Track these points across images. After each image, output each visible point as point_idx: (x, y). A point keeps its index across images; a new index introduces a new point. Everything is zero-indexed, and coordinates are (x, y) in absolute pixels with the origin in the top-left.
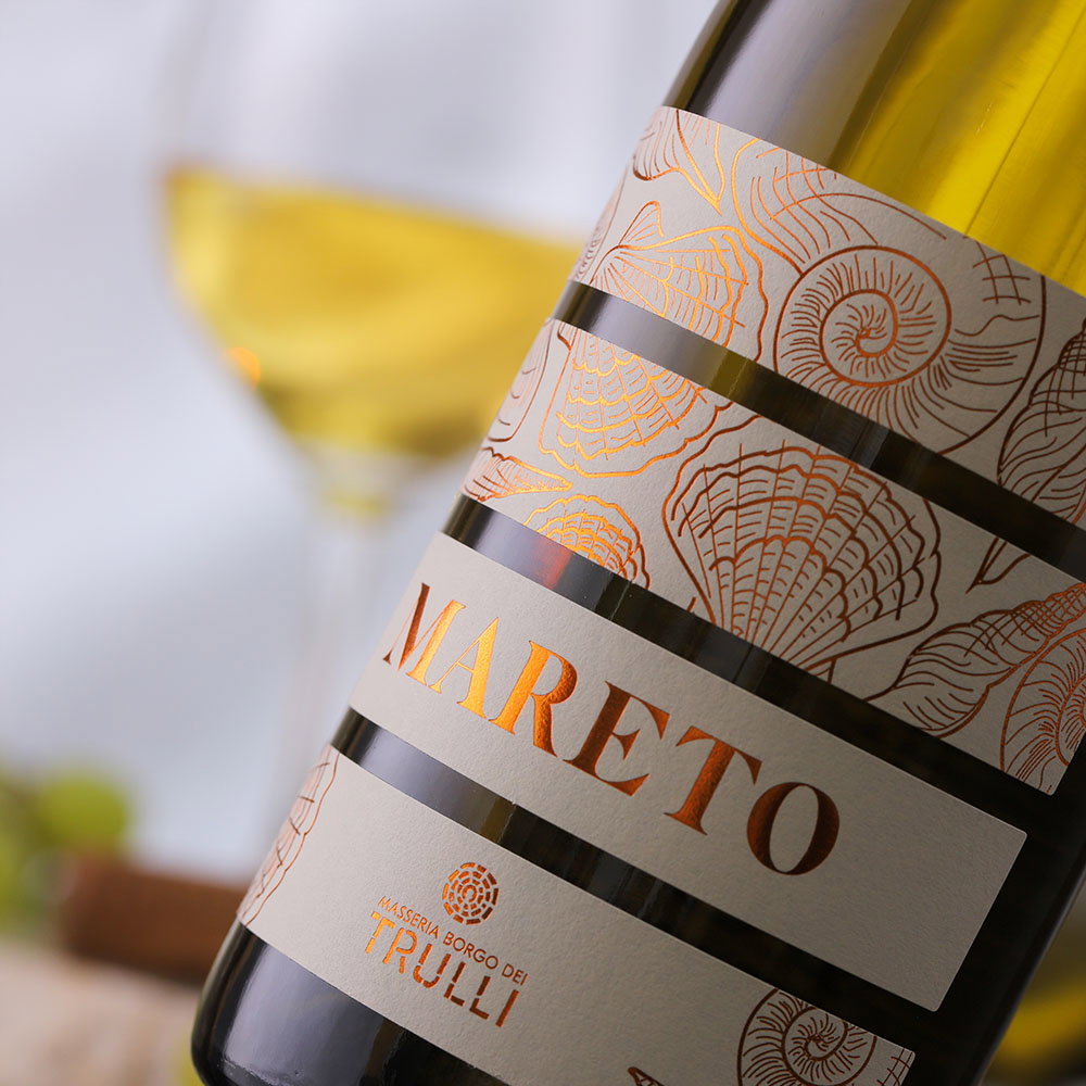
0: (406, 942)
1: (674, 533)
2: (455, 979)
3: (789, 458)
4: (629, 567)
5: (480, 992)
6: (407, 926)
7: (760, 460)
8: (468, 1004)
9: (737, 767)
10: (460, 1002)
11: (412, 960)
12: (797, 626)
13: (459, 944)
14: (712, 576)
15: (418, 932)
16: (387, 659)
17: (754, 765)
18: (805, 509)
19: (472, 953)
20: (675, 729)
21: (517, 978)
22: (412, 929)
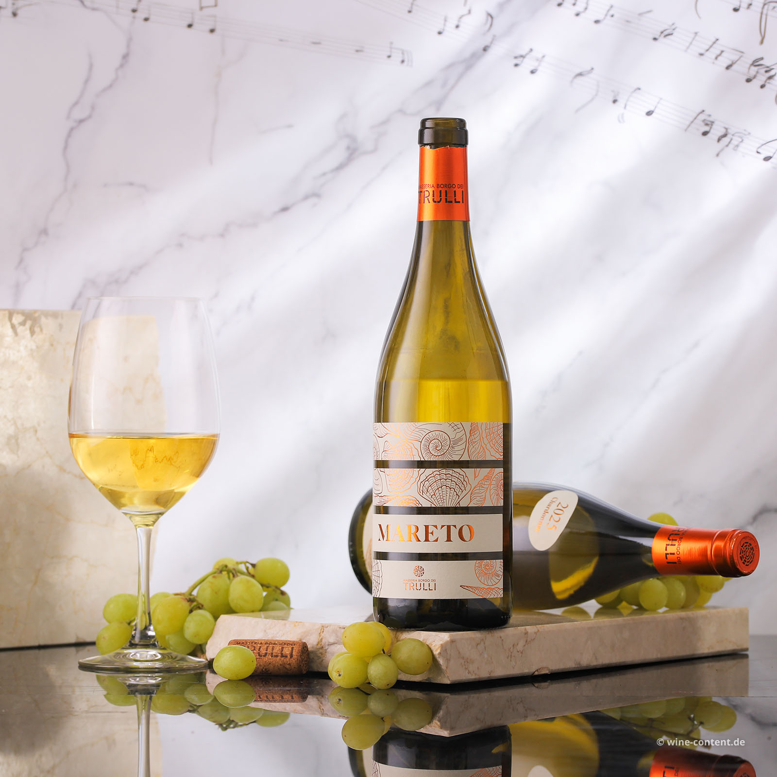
0: (412, 585)
1: (422, 495)
2: (424, 586)
3: (435, 474)
4: (417, 504)
5: (429, 586)
6: (411, 582)
7: (430, 476)
8: (428, 589)
9: (452, 528)
11: (415, 587)
12: (450, 500)
13: (421, 580)
14: (432, 499)
15: (413, 582)
16: (379, 540)
17: (455, 526)
18: (442, 480)
19: (424, 581)
20: (439, 527)
21: (434, 581)
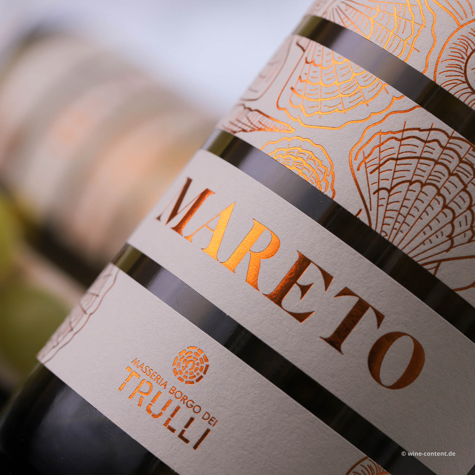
0: (145, 388)
1: (355, 168)
2: (172, 415)
3: (434, 135)
4: (323, 184)
5: (187, 426)
6: (148, 378)
7: (416, 133)
8: (178, 432)
9: (369, 316)
10: (173, 430)
11: (148, 399)
12: (421, 238)
13: (179, 394)
14: (374, 198)
15: (154, 383)
16: (159, 218)
17: (380, 317)
18: (439, 167)
19: (186, 401)
20: (336, 286)
21: (211, 422)
22: (151, 381)
